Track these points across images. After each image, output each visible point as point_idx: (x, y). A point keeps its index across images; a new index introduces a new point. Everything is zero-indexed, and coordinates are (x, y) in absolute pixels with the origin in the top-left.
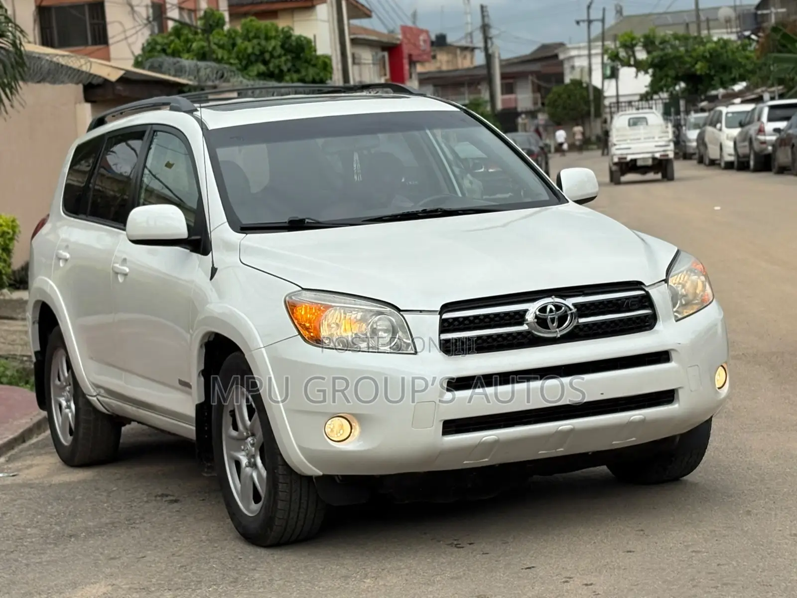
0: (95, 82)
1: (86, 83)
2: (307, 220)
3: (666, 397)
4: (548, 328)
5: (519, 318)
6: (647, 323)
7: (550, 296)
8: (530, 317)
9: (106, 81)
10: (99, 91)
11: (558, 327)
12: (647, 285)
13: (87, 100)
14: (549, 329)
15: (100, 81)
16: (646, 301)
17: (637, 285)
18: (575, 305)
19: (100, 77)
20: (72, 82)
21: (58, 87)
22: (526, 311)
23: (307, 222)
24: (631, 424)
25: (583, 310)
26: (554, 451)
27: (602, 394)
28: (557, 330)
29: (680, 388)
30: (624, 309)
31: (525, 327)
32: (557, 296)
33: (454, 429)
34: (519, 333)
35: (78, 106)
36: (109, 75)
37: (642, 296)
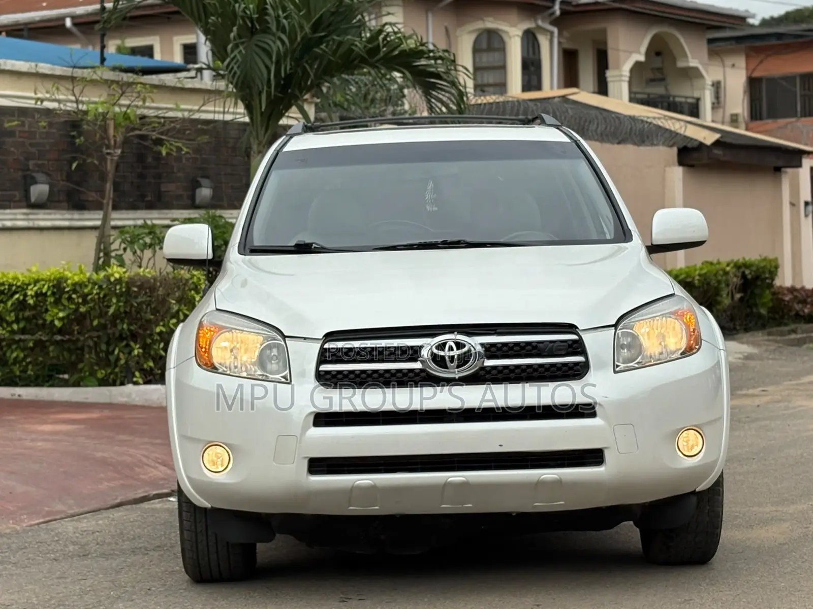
0: (689, 145)
1: (681, 146)
2: (314, 245)
3: (594, 457)
4: (446, 367)
5: (413, 354)
6: (577, 372)
7: (452, 332)
8: (425, 353)
9: (701, 145)
10: (695, 155)
11: (458, 367)
12: (580, 329)
13: (681, 163)
14: (448, 369)
15: (695, 144)
16: (578, 347)
17: (570, 328)
18: (482, 345)
19: (696, 140)
20: (663, 144)
21: (644, 150)
22: (421, 347)
23: (315, 247)
24: (540, 484)
25: (492, 351)
26: (461, 506)
27: (501, 445)
28: (456, 370)
29: (606, 448)
30: (546, 354)
31: (417, 365)
32: (460, 333)
33: (326, 469)
34: (411, 371)
35: (668, 169)
36: (705, 138)
37: (574, 341)
